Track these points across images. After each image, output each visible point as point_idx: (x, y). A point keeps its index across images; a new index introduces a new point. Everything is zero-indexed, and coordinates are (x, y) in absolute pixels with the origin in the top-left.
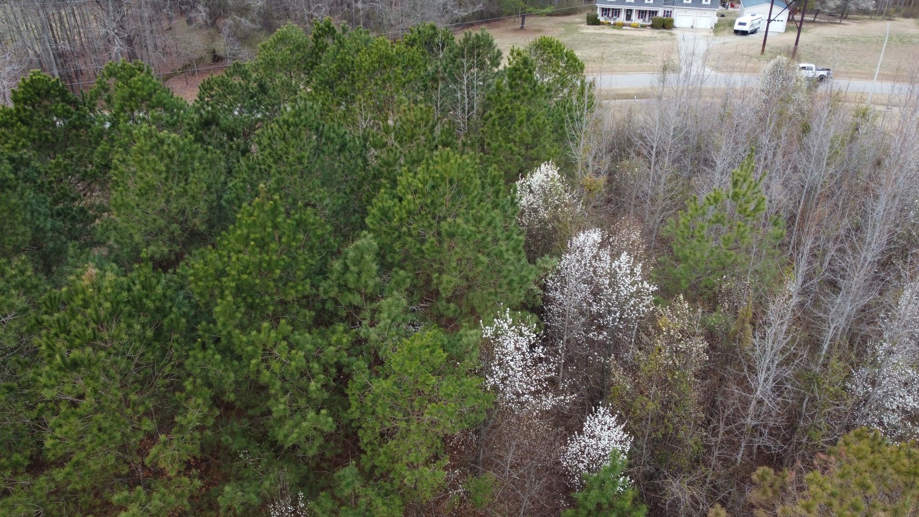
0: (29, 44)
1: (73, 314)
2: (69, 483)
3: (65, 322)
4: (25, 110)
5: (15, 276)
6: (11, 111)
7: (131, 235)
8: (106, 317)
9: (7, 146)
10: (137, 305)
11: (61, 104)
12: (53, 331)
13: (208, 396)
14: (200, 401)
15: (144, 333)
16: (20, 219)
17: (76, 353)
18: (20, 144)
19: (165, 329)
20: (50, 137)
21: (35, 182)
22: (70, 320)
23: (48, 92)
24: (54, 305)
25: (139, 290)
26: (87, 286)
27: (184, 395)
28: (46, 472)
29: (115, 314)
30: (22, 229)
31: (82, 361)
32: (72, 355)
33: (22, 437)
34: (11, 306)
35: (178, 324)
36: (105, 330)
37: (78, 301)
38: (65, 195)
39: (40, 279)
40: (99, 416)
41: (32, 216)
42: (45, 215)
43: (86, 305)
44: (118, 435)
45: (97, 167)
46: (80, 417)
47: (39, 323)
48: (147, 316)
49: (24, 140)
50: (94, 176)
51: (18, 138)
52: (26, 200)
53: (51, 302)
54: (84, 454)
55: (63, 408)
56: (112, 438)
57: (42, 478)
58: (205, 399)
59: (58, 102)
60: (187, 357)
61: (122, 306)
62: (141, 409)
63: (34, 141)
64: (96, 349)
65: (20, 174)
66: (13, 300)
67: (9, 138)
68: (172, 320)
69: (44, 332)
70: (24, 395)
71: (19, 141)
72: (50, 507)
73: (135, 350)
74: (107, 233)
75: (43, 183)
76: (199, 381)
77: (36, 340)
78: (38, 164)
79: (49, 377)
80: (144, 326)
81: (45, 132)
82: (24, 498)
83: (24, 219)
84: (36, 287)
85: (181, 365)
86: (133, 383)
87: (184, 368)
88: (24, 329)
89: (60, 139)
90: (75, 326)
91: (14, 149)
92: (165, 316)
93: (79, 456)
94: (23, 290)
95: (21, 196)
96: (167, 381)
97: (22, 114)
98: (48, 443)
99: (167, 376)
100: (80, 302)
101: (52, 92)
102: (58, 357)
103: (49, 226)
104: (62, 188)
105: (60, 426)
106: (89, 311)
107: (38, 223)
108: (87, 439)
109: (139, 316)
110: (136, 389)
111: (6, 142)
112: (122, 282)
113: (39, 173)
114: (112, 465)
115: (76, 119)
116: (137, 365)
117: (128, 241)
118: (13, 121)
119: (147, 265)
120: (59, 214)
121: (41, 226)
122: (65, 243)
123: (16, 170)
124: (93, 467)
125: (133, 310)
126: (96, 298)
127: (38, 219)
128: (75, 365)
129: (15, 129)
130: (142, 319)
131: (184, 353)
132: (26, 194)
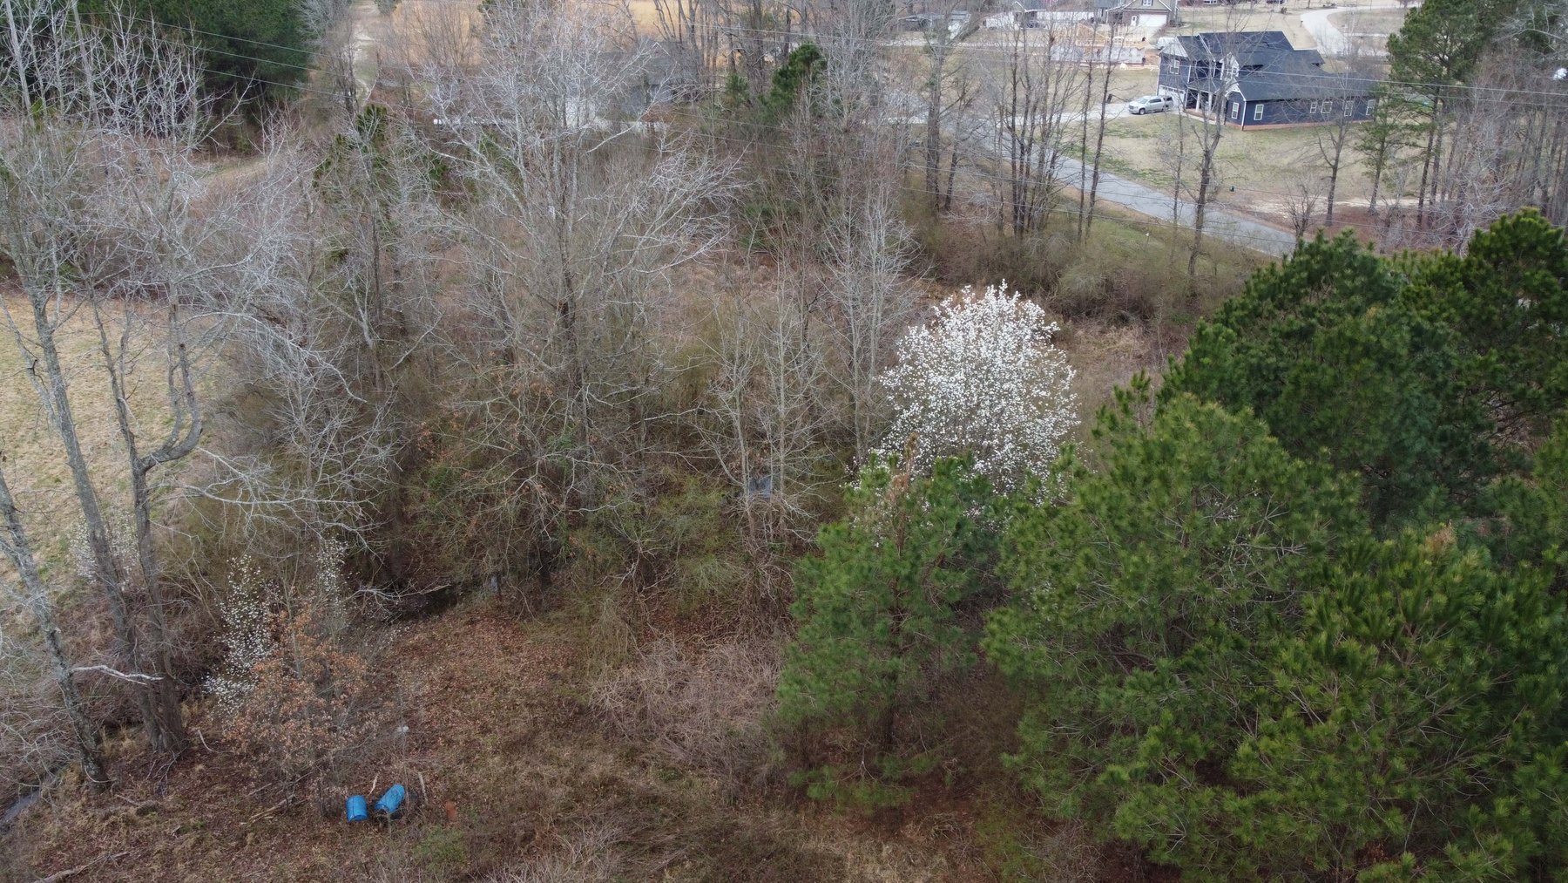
0: (1542, 179)
1: (1381, 586)
2: (1238, 824)
3: (1362, 593)
4: (1481, 265)
5: (1330, 494)
6: (1458, 262)
7: (1545, 518)
8: (1427, 616)
9: (1423, 312)
10: (1489, 628)
11: (1542, 272)
12: (1338, 595)
13: (1527, 848)
14: (1508, 846)
15: (1475, 678)
16: (1382, 419)
17: (1352, 645)
18: (1445, 315)
19: (1516, 693)
20: (1496, 318)
21: (1434, 376)
22: (1372, 592)
23: (1533, 247)
24: (1361, 558)
25: (1506, 605)
26: (1425, 555)
27: (1483, 817)
28: (1218, 788)
29: (1445, 620)
30: (1376, 435)
31: (1354, 662)
32: (1345, 644)
33: (1217, 719)
34: (1303, 534)
35: (1544, 697)
36: (1414, 638)
37: (1400, 571)
38: (1468, 415)
39: (1362, 517)
40: (1331, 759)
41: (1402, 422)
42: (1422, 431)
43: (1407, 582)
44: (1343, 806)
45: (1548, 391)
46: (1306, 743)
47: (1326, 575)
48: (1494, 655)
49: (1453, 310)
50: (1534, 405)
51: (1446, 306)
52: (1406, 394)
53: (1360, 554)
54: (1279, 797)
55: (1289, 713)
56: (1330, 803)
57: (1209, 791)
58: (1518, 849)
59: (1540, 267)
60: (1528, 760)
61: (1463, 614)
62: (1400, 791)
63: (1467, 317)
64: (1383, 655)
65: (1419, 357)
66: (1308, 525)
67: (1432, 303)
68: (1536, 684)
69: (1326, 591)
70: (1250, 665)
71: (1444, 310)
72: (1197, 837)
73: (1443, 699)
74: (1504, 498)
75: (1446, 382)
76: (1525, 812)
77: (1308, 598)
78: (1453, 353)
79: (1297, 657)
80: (1481, 665)
81: (1492, 308)
82: (1172, 800)
83: (1387, 422)
84: (1350, 524)
85: (1508, 768)
86: (1412, 745)
87: (1510, 778)
88: (1301, 574)
89: (1510, 328)
90: (1373, 606)
91: (1431, 319)
92: (1528, 672)
93: (1271, 796)
94: (1330, 522)
95: (1403, 386)
96: (1469, 779)
97: (1474, 271)
98: (1244, 749)
99: (1472, 772)
100: (1402, 575)
101: (1540, 249)
102: (1323, 637)
103: (1418, 447)
104: (1471, 403)
105: (1272, 736)
106: (1408, 593)
107: (1404, 435)
108: (1297, 780)
109: (1483, 647)
110: (1410, 755)
111: (1425, 307)
112: (1485, 579)
113: (1448, 366)
114: (1308, 844)
115: (1556, 304)
116: (1434, 722)
117: (1535, 525)
118: (1454, 278)
119: (1545, 573)
120: (1443, 438)
121: (1406, 443)
122: (1428, 484)
123: (1415, 348)
124: (1282, 827)
125: (1478, 632)
126: (1429, 579)
127: (1408, 431)
128: (1340, 661)
129: (1450, 290)
130: (1485, 655)
131: (1527, 752)
132: (1411, 386)
